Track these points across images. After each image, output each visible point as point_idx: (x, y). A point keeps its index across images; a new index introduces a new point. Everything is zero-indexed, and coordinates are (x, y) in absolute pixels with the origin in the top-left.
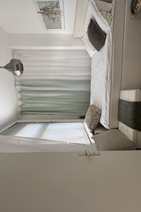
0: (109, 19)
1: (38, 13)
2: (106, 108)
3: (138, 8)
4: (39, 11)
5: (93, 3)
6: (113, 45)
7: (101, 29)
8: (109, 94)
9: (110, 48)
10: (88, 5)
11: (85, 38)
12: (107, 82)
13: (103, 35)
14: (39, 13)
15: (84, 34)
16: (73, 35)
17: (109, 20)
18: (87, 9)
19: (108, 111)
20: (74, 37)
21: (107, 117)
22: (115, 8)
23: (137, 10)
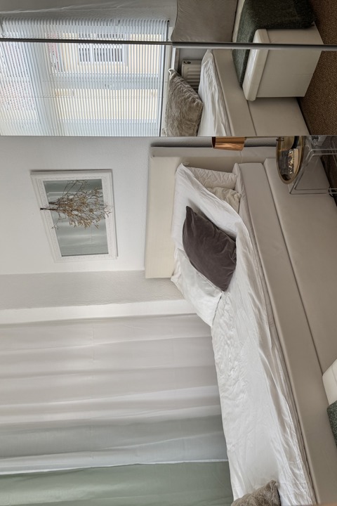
0: (232, 198)
1: (42, 209)
2: (291, 458)
3: (293, 167)
4: (46, 204)
5: (186, 173)
6: (258, 251)
7: (217, 228)
8: (283, 393)
9: (252, 260)
10: (175, 180)
11: (180, 273)
12: (268, 356)
13: (227, 240)
14: (46, 209)
15: (177, 261)
16: (144, 273)
17: (235, 202)
18: (175, 190)
19: (301, 466)
20: (147, 277)
21: (302, 496)
22: (242, 179)
23: (293, 171)
